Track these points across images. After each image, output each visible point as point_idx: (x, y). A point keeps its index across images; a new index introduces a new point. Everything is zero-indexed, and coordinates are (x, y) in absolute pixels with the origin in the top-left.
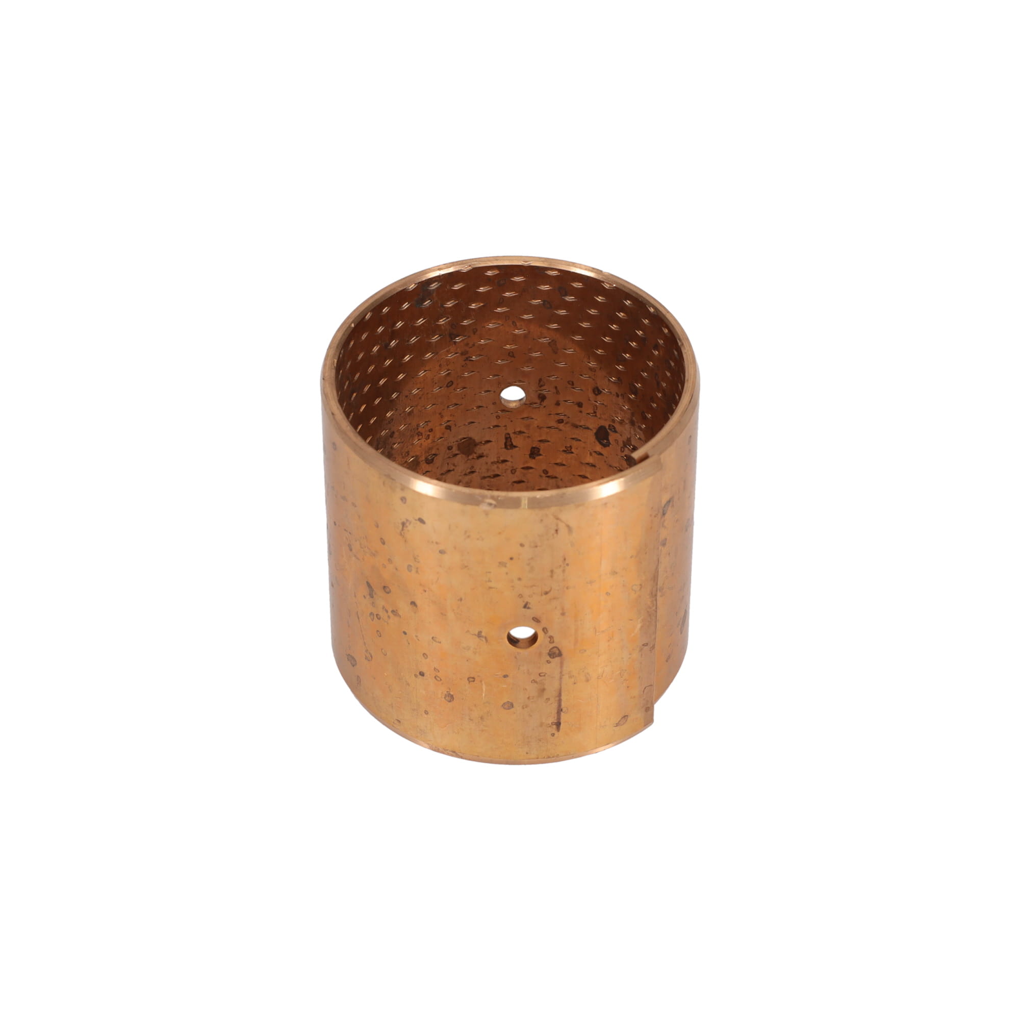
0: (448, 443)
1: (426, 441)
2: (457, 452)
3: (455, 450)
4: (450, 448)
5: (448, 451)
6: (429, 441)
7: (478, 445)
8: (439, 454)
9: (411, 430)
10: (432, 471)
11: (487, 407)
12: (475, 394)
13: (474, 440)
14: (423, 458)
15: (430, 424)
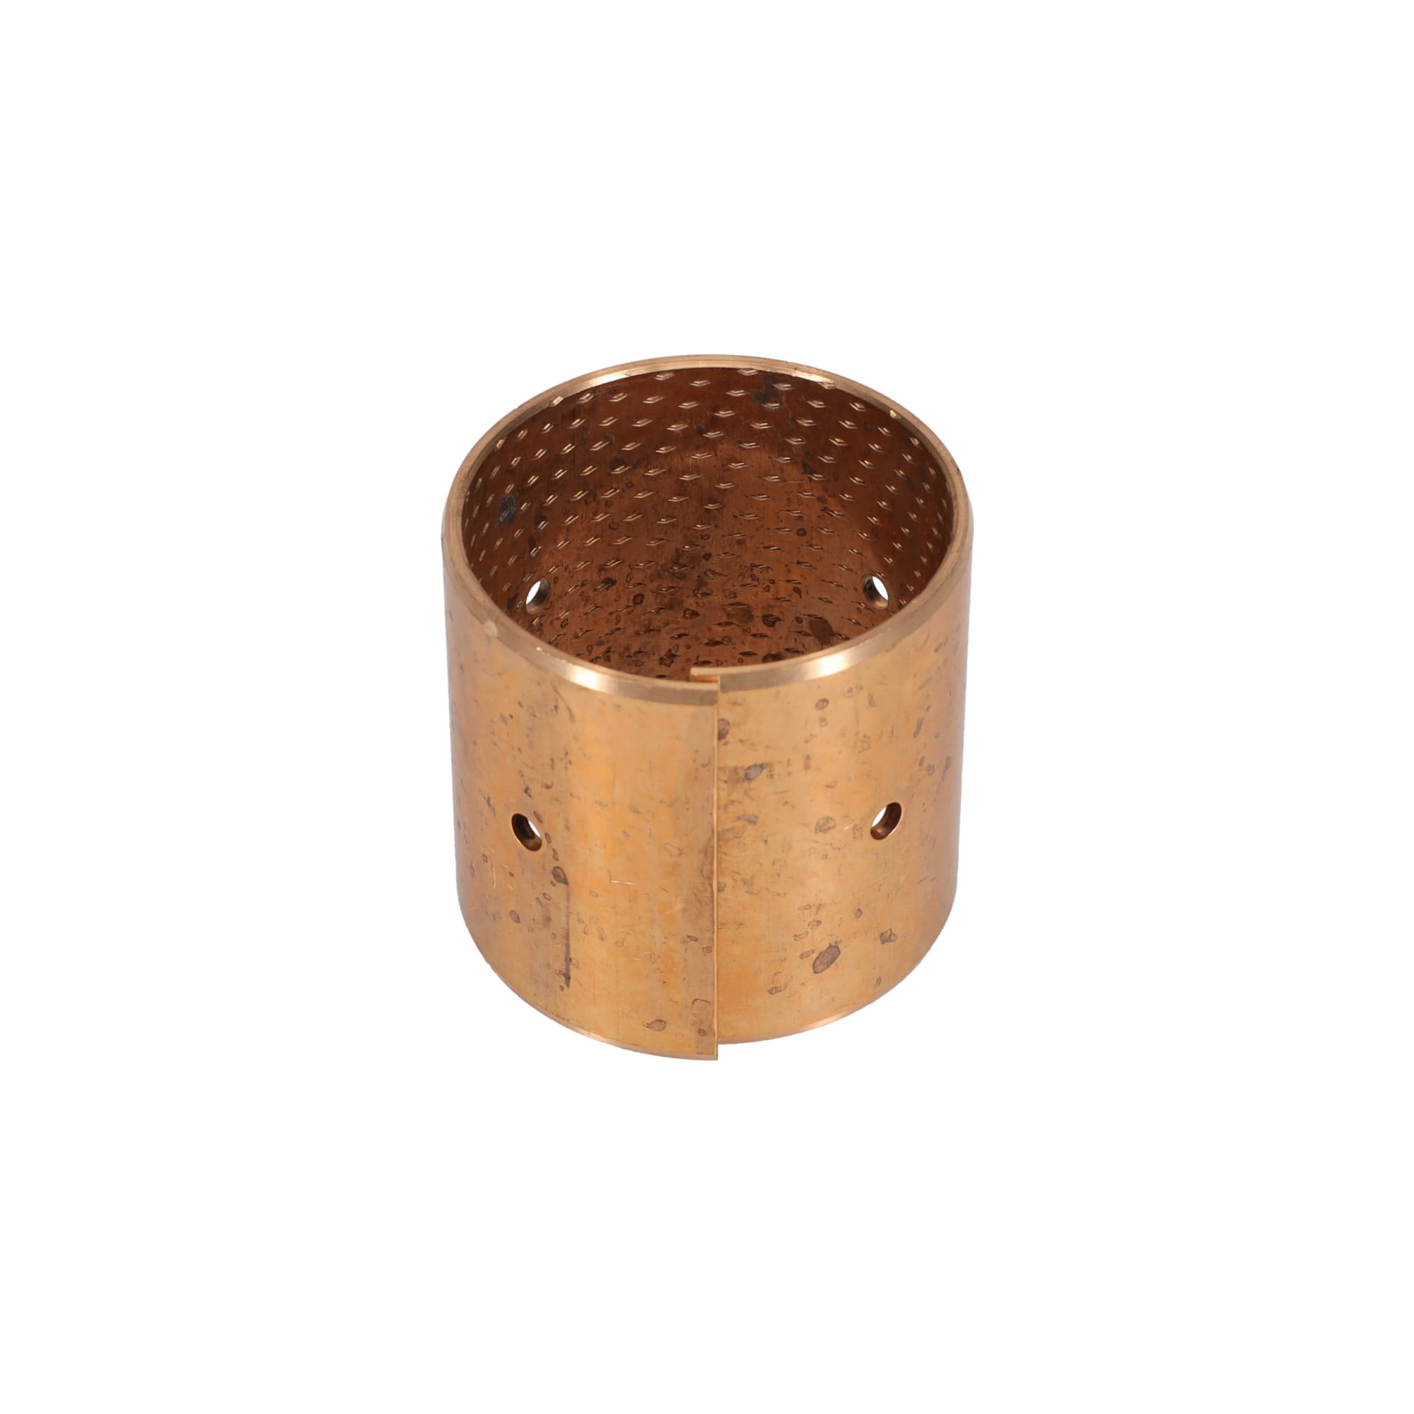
0: (797, 612)
1: (764, 592)
2: (808, 631)
3: (805, 626)
4: (799, 620)
5: (795, 623)
6: (770, 595)
7: (835, 635)
8: (784, 620)
9: (741, 566)
10: (772, 638)
11: (847, 590)
12: (834, 564)
13: (830, 627)
14: (760, 614)
15: (771, 573)
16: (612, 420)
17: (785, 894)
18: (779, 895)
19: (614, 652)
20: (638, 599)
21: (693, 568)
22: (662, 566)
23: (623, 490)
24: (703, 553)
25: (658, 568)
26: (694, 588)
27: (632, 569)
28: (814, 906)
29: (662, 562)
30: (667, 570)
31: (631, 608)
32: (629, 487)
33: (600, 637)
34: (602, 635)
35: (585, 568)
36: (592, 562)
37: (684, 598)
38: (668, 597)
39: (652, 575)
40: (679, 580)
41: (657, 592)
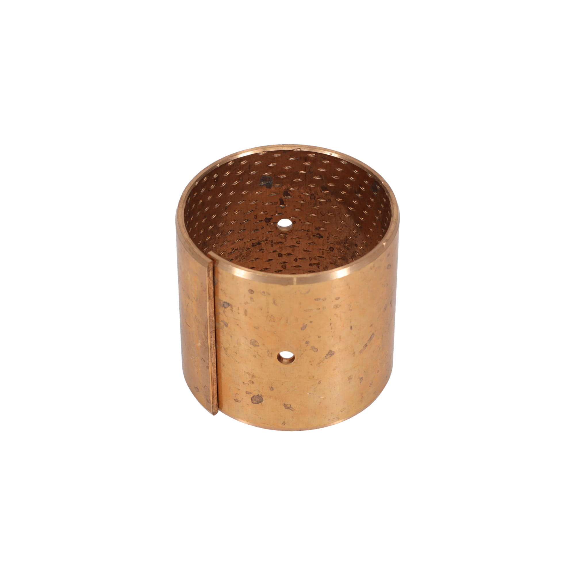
16: (324, 170)
17: (239, 363)
18: (236, 361)
19: (321, 265)
20: (332, 249)
21: (352, 247)
22: (341, 240)
23: (327, 201)
24: (355, 243)
25: (340, 240)
26: (352, 256)
27: (329, 235)
28: (251, 374)
29: (341, 239)
30: (343, 243)
31: (329, 251)
32: (329, 201)
33: (315, 256)
34: (316, 256)
35: (309, 224)
36: (313, 224)
37: (348, 258)
38: (343, 254)
39: (337, 242)
40: (347, 250)
41: (339, 250)
